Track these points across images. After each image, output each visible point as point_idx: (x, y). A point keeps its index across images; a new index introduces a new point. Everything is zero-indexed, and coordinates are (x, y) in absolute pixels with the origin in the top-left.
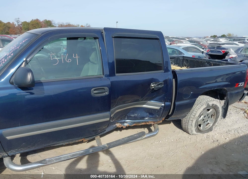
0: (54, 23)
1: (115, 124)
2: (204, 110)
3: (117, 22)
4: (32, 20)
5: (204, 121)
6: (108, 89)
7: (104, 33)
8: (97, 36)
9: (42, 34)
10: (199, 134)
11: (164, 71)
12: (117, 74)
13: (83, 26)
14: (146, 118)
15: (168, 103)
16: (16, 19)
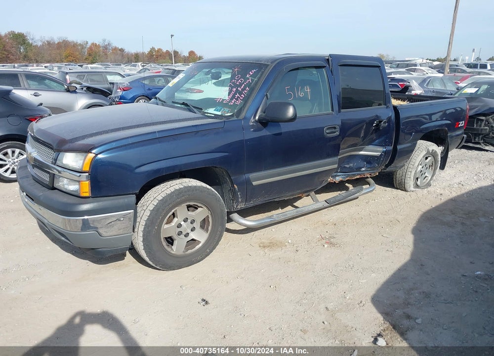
0: (33, 39)
2: (423, 157)
3: (172, 36)
5: (422, 173)
6: (339, 128)
8: (324, 64)
9: (272, 63)
10: (416, 190)
11: (386, 107)
12: (342, 111)
13: (96, 44)
14: (363, 169)
15: (390, 148)
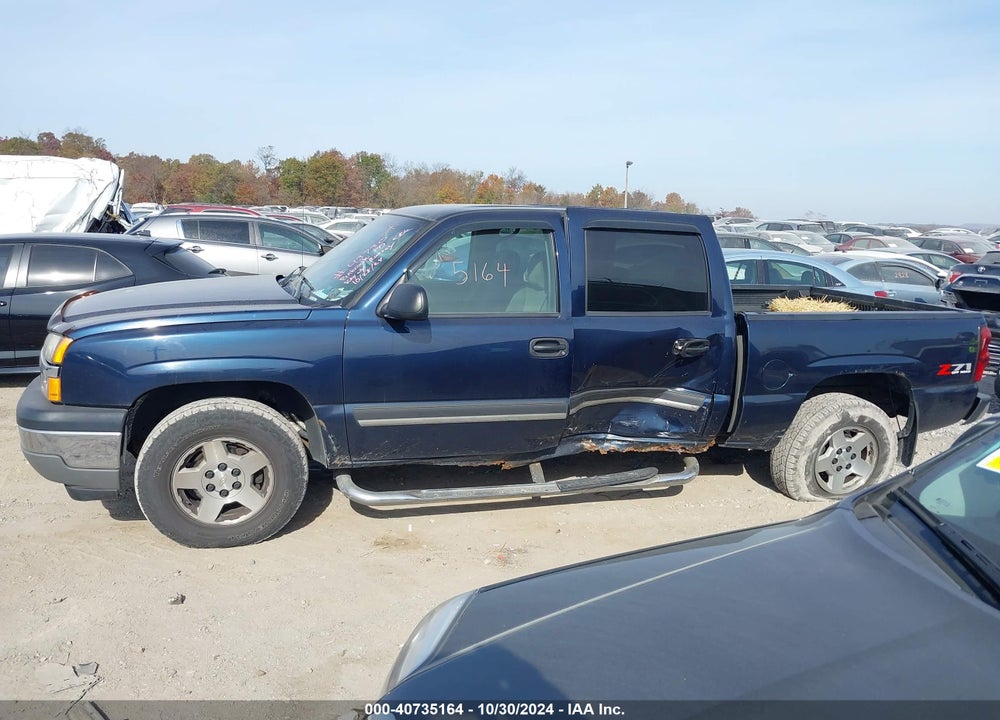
0: (392, 167)
1: (580, 440)
2: (834, 428)
3: (629, 164)
4: (315, 155)
5: (838, 464)
6: (567, 344)
7: (567, 219)
8: (549, 225)
9: (438, 219)
10: (821, 499)
11: (711, 314)
12: (589, 313)
13: (496, 177)
14: (663, 435)
15: (723, 398)
16: (261, 150)
